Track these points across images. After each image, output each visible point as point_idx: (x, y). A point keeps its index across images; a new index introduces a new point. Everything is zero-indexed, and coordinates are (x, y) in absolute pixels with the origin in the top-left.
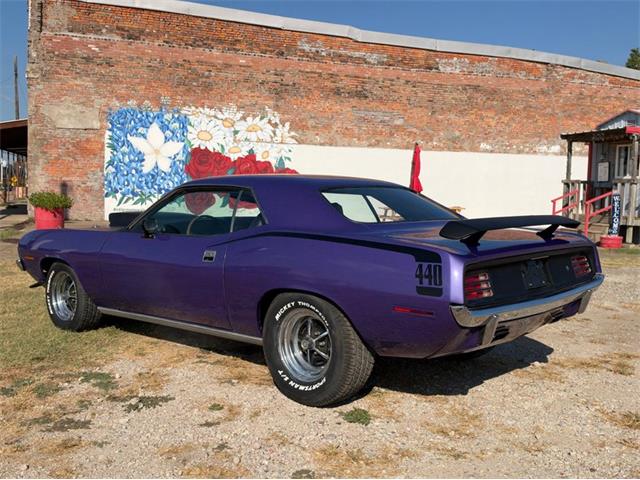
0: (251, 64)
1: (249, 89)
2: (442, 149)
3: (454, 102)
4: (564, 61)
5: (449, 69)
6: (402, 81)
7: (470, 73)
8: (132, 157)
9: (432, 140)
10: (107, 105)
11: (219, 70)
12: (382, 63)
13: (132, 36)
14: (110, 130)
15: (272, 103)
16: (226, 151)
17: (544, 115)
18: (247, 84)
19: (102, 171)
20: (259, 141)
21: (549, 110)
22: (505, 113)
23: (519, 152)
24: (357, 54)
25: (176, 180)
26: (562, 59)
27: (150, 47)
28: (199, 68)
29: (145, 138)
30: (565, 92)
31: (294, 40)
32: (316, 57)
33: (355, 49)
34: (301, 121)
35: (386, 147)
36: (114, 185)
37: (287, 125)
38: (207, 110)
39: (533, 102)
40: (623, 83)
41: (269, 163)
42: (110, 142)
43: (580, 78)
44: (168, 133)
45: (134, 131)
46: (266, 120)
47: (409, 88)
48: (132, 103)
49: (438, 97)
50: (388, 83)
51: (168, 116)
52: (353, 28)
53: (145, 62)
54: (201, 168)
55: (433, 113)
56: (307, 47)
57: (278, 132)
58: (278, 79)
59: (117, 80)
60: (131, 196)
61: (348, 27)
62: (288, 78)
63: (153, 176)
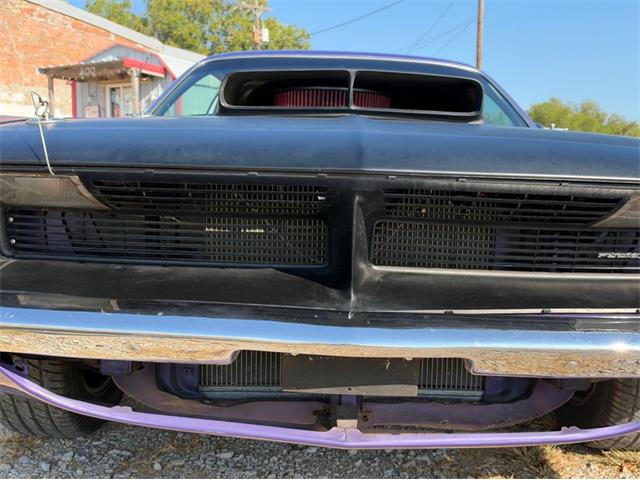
30: (24, 30)
40: (87, 29)
43: (40, 16)
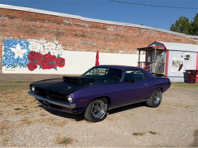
0: (49, 26)
1: (48, 33)
2: (108, 52)
3: (111, 39)
4: (144, 27)
5: (110, 29)
6: (96, 32)
7: (116, 30)
8: (11, 54)
9: (105, 50)
10: (3, 38)
11: (39, 28)
12: (90, 27)
13: (11, 18)
14: (4, 46)
15: (55, 38)
16: (41, 52)
17: (138, 43)
18: (48, 32)
19: (1, 58)
20: (52, 49)
21: (139, 41)
22: (127, 42)
23: (131, 54)
24: (82, 24)
25: (25, 61)
26: (143, 27)
27: (17, 21)
28: (32, 27)
29: (15, 48)
30: (144, 36)
31: (63, 20)
32: (70, 25)
33: (81, 23)
34: (65, 43)
35: (91, 51)
36: (5, 62)
37: (61, 44)
38: (35, 40)
39: (135, 39)
40: (162, 34)
41: (55, 56)
42: (4, 49)
43: (149, 32)
44: (23, 47)
45: (12, 46)
46: (54, 43)
47: (98, 35)
48: (11, 38)
49: (107, 37)
50: (91, 33)
51: (22, 42)
52: (81, 17)
53: (15, 26)
54: (33, 57)
55: (105, 42)
56: (66, 22)
57: (58, 46)
58: (58, 31)
59: (6, 31)
60: (10, 66)
61: (79, 16)
62: (61, 31)
63: (17, 59)
